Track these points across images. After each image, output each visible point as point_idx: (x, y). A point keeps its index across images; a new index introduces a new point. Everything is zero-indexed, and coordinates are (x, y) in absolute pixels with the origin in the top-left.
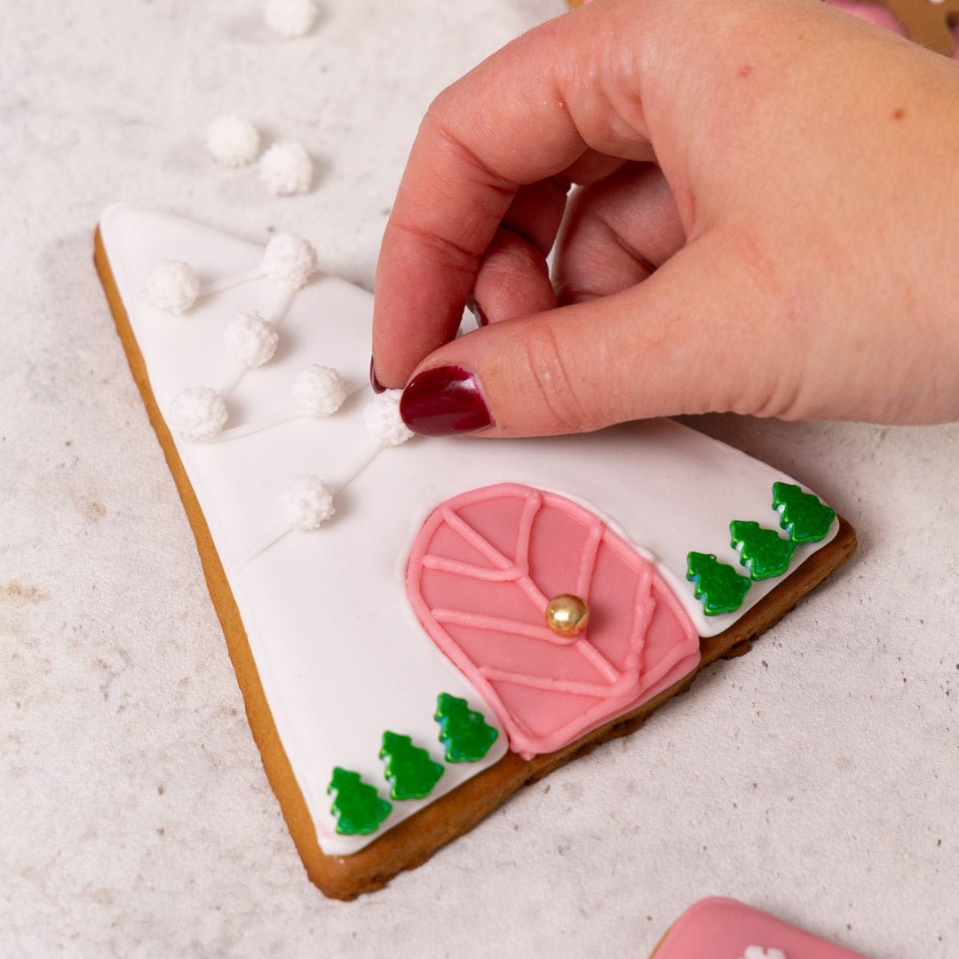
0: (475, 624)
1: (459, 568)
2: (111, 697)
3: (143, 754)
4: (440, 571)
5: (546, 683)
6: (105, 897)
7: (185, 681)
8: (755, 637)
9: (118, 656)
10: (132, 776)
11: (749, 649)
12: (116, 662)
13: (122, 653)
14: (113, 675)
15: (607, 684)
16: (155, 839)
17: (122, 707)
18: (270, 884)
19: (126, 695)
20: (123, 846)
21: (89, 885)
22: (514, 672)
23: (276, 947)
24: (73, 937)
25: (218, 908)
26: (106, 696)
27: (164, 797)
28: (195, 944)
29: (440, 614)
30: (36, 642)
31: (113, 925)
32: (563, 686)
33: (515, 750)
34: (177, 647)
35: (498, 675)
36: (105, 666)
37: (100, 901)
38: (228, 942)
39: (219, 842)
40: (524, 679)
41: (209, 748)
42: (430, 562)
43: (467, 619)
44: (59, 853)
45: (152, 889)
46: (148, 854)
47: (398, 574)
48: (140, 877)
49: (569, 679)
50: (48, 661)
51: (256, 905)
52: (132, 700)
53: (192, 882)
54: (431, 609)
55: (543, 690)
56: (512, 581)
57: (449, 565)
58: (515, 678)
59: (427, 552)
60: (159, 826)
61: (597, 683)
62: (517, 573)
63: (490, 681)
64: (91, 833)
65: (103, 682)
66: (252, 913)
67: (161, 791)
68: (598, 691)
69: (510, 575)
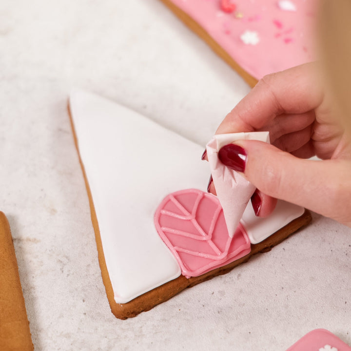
0: (175, 233)
1: (172, 214)
2: (64, 272)
3: (76, 290)
4: (166, 215)
5: (196, 254)
6: (68, 336)
7: (89, 265)
8: (272, 246)
9: (65, 259)
10: (73, 297)
11: (270, 250)
12: (65, 260)
13: (67, 257)
14: (64, 264)
15: (216, 255)
16: (83, 316)
17: (68, 275)
18: (122, 329)
19: (69, 271)
20: (73, 319)
21: (62, 332)
22: (185, 249)
23: (126, 349)
24: (58, 349)
25: (106, 337)
26: (62, 271)
27: (85, 303)
28: (99, 349)
29: (164, 229)
30: (37, 256)
31: (71, 344)
32: (201, 255)
33: (183, 275)
34: (85, 255)
35: (180, 250)
36: (61, 262)
37: (66, 337)
38: (110, 348)
39: (104, 317)
40: (189, 252)
41: (98, 287)
42: (164, 212)
43: (173, 231)
44: (51, 323)
45: (83, 332)
46: (81, 321)
47: (152, 216)
48: (79, 329)
49: (204, 253)
50: (41, 262)
51: (118, 336)
52: (71, 272)
53: (96, 329)
54: (161, 227)
55: (195, 256)
56: (190, 220)
57: (169, 213)
58: (186, 251)
59: (163, 208)
60: (84, 312)
61: (213, 255)
62: (192, 217)
63: (177, 252)
64: (61, 316)
65: (61, 267)
66: (117, 338)
67: (84, 301)
68: (214, 258)
69: (189, 218)
